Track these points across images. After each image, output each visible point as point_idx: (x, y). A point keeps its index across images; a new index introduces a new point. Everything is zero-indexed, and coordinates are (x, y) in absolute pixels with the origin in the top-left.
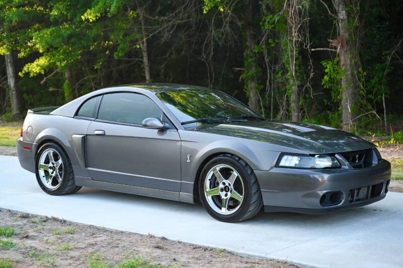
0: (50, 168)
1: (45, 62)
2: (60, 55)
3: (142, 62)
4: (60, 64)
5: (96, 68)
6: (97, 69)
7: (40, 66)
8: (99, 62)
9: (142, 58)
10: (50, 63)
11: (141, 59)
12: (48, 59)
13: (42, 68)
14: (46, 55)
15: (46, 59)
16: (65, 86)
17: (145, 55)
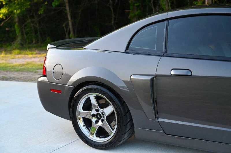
0: (93, 115)
1: (6, 11)
2: (16, 6)
3: (65, 10)
4: (17, 11)
5: (39, 13)
6: (41, 14)
7: (2, 14)
8: (41, 10)
9: (65, 6)
10: (9, 12)
11: (64, 8)
12: (7, 9)
13: (4, 15)
14: (6, 7)
15: (6, 9)
16: (16, 26)
17: (67, 5)
